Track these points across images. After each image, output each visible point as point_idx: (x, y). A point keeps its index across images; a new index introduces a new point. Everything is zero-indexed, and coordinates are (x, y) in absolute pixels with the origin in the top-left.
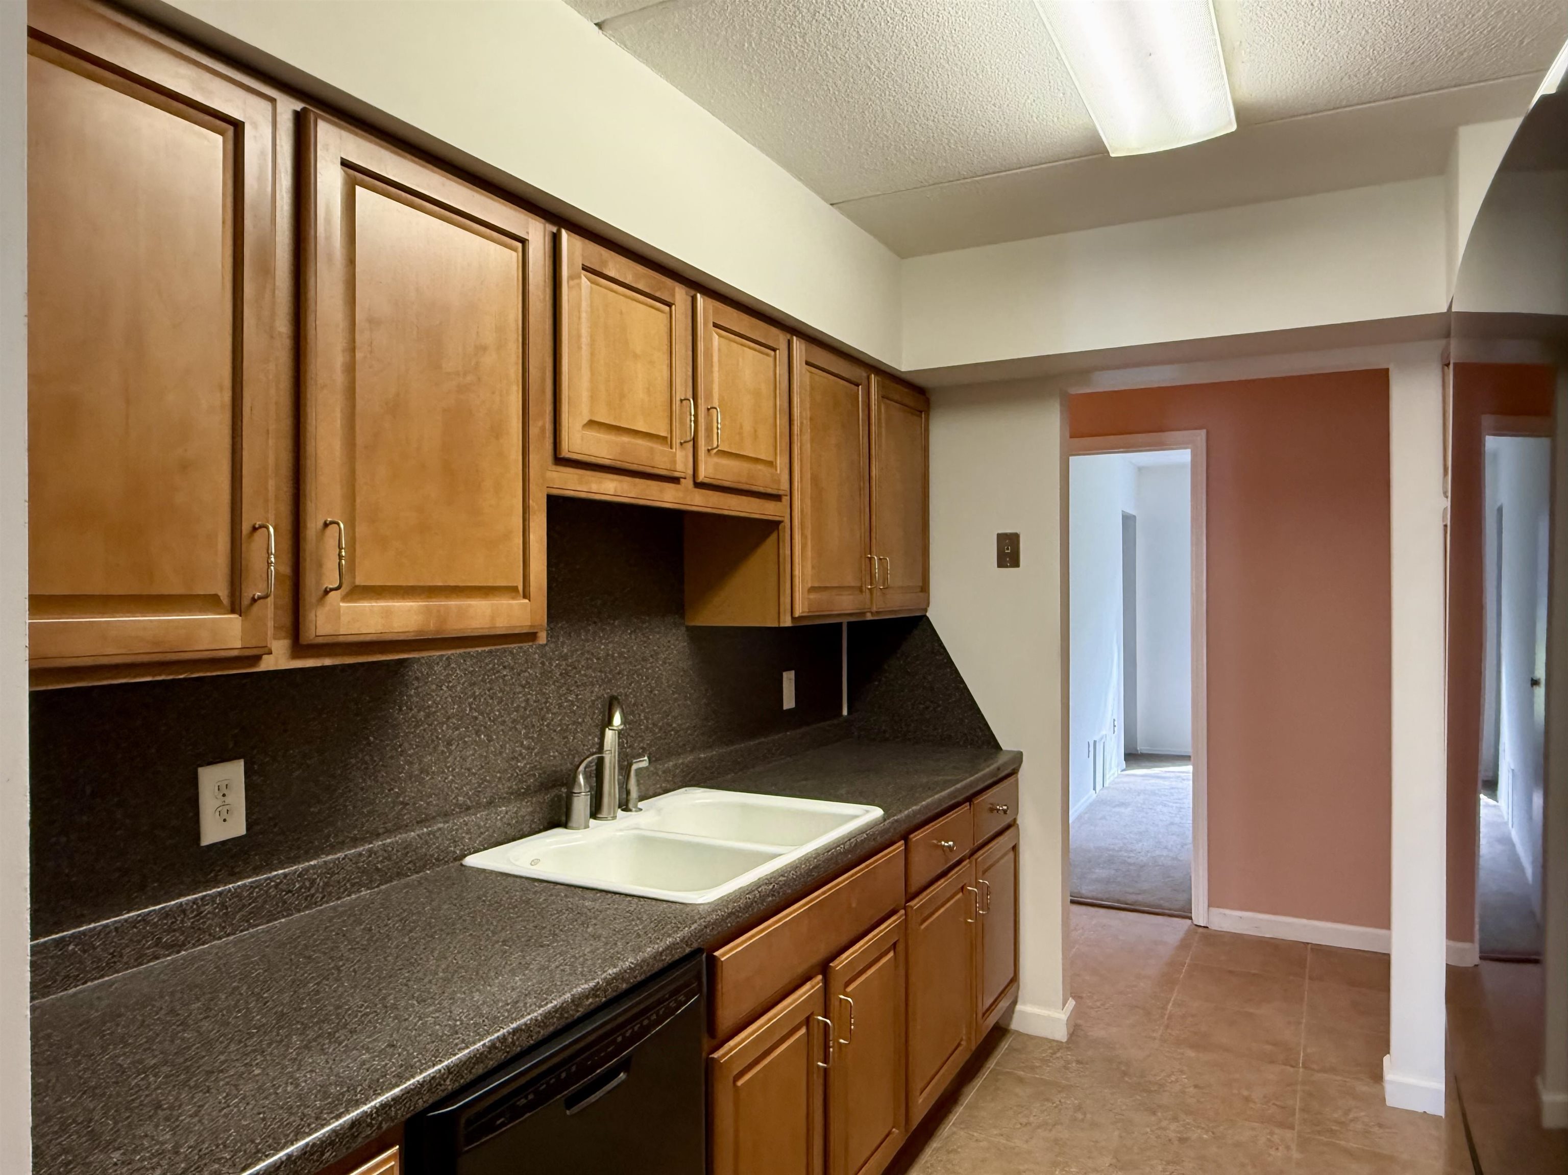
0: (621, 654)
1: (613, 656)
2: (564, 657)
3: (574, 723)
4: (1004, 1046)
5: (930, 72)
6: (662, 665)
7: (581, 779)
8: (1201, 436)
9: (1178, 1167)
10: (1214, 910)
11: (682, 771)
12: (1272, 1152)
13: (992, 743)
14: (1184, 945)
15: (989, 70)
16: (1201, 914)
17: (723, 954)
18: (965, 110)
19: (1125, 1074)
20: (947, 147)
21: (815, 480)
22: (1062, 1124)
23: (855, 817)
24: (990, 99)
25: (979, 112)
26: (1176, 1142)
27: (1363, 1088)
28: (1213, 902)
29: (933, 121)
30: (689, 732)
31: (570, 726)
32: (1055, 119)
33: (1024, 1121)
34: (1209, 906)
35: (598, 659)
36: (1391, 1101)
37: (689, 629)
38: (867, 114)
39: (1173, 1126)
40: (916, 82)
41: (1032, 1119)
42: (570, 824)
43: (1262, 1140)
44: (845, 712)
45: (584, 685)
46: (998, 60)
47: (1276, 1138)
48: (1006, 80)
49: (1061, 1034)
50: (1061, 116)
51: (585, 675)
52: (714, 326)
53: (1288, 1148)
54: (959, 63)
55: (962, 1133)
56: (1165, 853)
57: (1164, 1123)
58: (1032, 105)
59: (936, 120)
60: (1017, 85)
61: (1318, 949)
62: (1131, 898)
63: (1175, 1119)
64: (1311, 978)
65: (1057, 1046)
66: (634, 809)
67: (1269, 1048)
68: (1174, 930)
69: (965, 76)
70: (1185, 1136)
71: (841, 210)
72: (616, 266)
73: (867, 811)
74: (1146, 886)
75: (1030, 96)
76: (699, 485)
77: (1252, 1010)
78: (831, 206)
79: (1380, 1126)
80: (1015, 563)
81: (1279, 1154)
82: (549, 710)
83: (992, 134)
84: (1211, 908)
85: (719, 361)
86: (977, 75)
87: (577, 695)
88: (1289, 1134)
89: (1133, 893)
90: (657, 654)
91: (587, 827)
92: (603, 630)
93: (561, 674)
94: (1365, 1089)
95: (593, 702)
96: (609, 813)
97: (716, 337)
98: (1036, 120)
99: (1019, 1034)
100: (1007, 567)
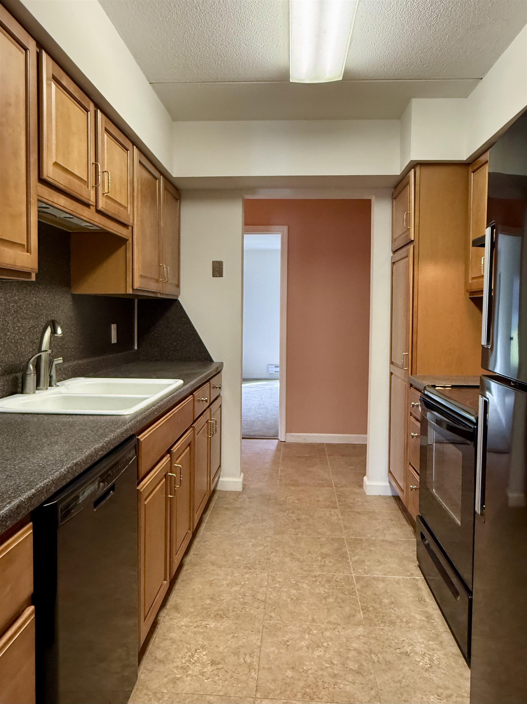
0: (42, 304)
1: (39, 305)
2: (15, 302)
3: (21, 339)
4: (216, 497)
5: (224, 19)
6: (61, 313)
7: (31, 367)
8: (285, 228)
9: (300, 529)
10: (288, 434)
11: (72, 369)
12: (332, 517)
13: (209, 359)
14: (278, 449)
15: (250, 24)
16: (282, 436)
17: (142, 437)
18: (232, 44)
19: (269, 499)
20: (217, 62)
21: (142, 221)
22: (249, 522)
23: (171, 385)
24: (245, 41)
25: (238, 46)
26: (297, 521)
27: (357, 490)
28: (288, 430)
29: (216, 46)
30: (73, 350)
31: (19, 341)
32: (269, 59)
33: (233, 524)
34: (286, 432)
35: (32, 305)
36: (368, 493)
37: (72, 294)
38: (186, 35)
39: (294, 515)
40: (216, 22)
41: (236, 523)
42: (25, 392)
43: (328, 514)
44: (136, 348)
45: (26, 318)
46: (256, 21)
47: (332, 513)
48: (255, 32)
49: (239, 488)
50: (271, 58)
51: (26, 313)
52: (105, 130)
53: (338, 515)
54: (238, 18)
55: (208, 533)
56: (260, 415)
57: (290, 515)
58: (262, 48)
59: (217, 46)
60: (259, 36)
61: (329, 445)
62: (252, 434)
63: (293, 513)
64: (329, 455)
65: (238, 494)
66: (54, 386)
67: (321, 482)
68: (272, 445)
69: (238, 25)
70: (299, 518)
71: (154, 88)
72: (66, 81)
73: (176, 382)
74: (257, 429)
75: (263, 44)
76: (99, 212)
77: (311, 470)
78: (149, 84)
79: (367, 502)
80: (221, 275)
81: (335, 518)
82: (8, 331)
83: (239, 60)
84: (287, 433)
85: (107, 149)
86: (244, 26)
87: (22, 324)
88: (336, 510)
89: (252, 432)
90: (59, 306)
91: (34, 393)
92: (35, 290)
93: (14, 311)
94: (357, 491)
95: (30, 328)
96: (44, 386)
97: (106, 135)
98: (260, 58)
99: (220, 491)
100: (217, 277)
